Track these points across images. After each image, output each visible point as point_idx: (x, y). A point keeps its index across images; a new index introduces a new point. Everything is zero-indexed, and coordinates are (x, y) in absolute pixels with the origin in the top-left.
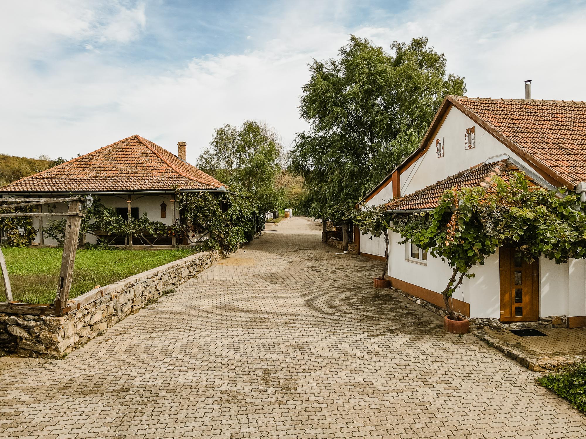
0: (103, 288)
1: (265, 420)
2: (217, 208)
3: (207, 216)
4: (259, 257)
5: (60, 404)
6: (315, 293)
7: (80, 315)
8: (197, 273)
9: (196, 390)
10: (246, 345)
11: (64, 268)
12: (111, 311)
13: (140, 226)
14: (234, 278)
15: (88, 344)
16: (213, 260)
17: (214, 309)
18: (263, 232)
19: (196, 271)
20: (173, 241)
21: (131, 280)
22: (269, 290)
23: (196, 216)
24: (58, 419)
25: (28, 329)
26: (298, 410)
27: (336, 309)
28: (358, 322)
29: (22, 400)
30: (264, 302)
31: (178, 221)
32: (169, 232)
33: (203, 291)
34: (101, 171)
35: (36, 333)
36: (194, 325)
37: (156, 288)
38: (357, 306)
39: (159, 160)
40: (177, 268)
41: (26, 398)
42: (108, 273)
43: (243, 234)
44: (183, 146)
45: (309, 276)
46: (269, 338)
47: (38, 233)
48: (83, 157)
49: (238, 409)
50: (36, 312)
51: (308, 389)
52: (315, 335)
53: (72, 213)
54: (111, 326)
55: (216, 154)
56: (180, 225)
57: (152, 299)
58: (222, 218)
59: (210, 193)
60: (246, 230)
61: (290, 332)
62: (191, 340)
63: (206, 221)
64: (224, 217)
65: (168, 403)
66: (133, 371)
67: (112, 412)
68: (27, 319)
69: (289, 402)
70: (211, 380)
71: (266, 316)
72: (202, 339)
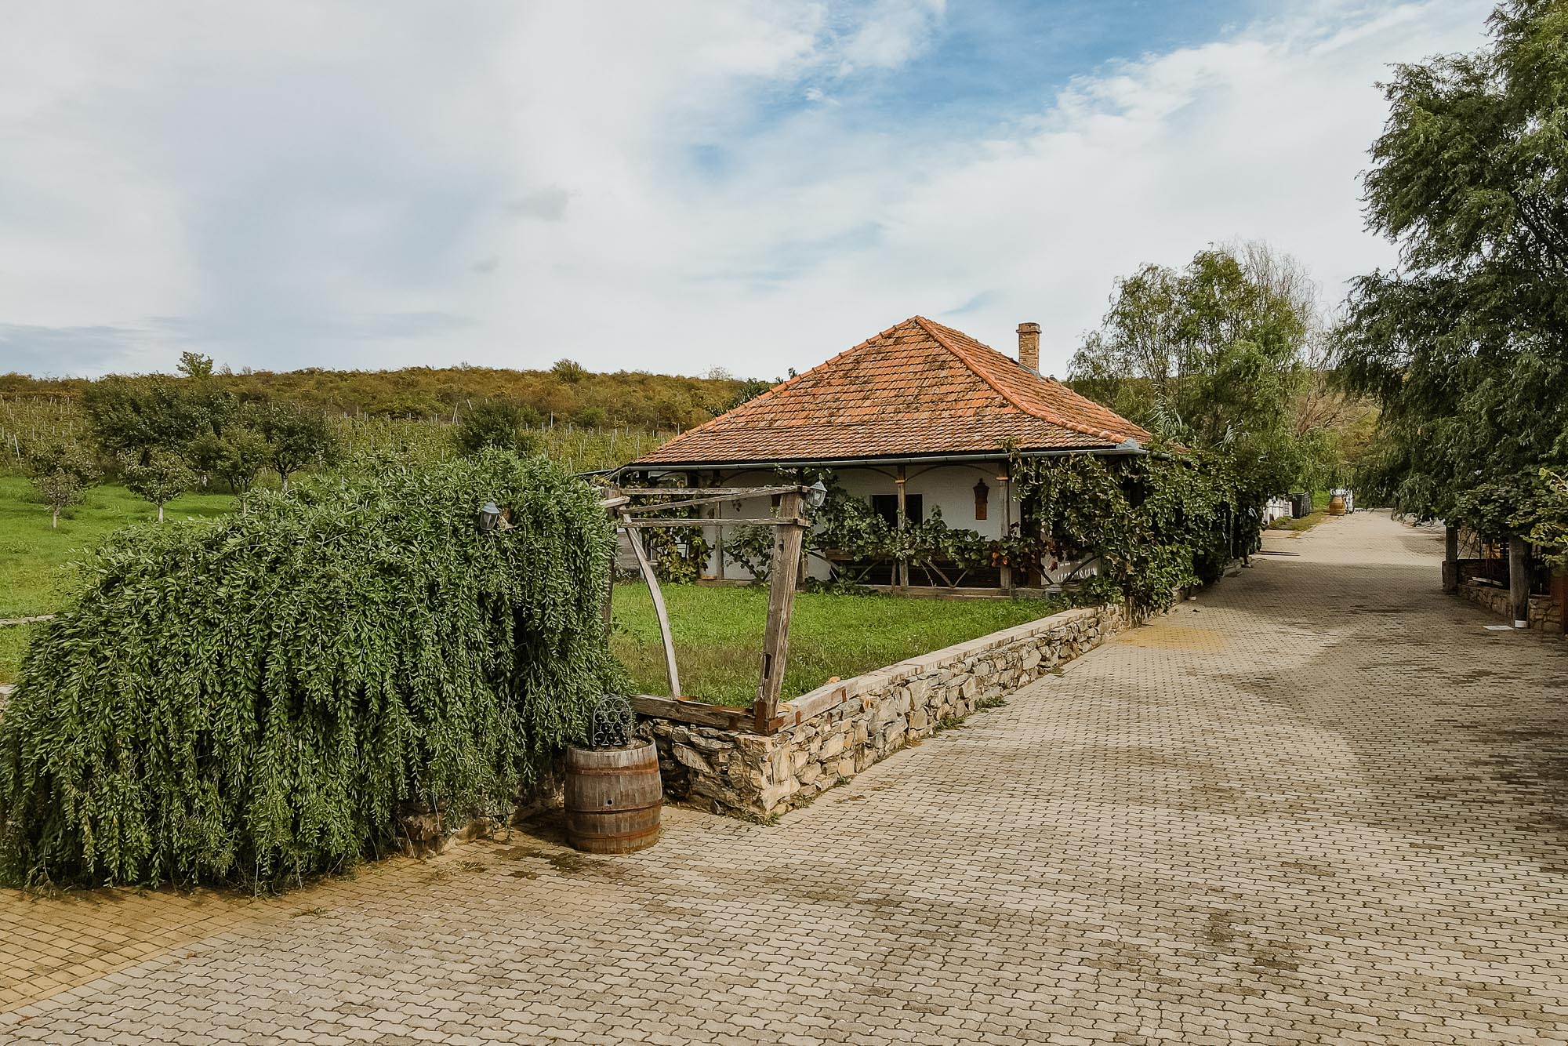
0: (845, 683)
1: (1204, 1020)
2: (1116, 496)
3: (1089, 518)
4: (1236, 628)
5: (770, 908)
6: (1393, 738)
7: (800, 737)
8: (1062, 661)
9: (1043, 929)
10: (1175, 848)
11: (772, 634)
12: (863, 734)
13: (924, 541)
14: (1159, 679)
15: (817, 801)
16: (1105, 629)
17: (1099, 754)
18: (1253, 556)
19: (1060, 657)
20: (1005, 579)
21: (904, 668)
22: (1254, 718)
23: (1060, 516)
24: (768, 935)
25: (708, 756)
26: (1294, 1016)
27: (1454, 786)
28: (1517, 828)
29: (702, 889)
30: (1235, 749)
31: (1017, 530)
32: (994, 555)
33: (1075, 708)
34: (839, 409)
35: (722, 764)
36: (1046, 786)
37: (961, 691)
38: (1526, 784)
39: (969, 376)
40: (1010, 646)
41: (710, 887)
42: (856, 651)
43: (1189, 564)
44: (1030, 333)
45: (1382, 689)
46: (1237, 840)
47: (714, 554)
48: (802, 379)
49: (1140, 985)
50: (721, 722)
51: (1330, 974)
52: (1373, 847)
53: (785, 520)
54: (862, 770)
55: (1119, 346)
56: (1020, 540)
57: (952, 716)
58: (1130, 522)
59: (1097, 456)
60: (1201, 552)
61: (1299, 831)
62: (1037, 820)
63: (1088, 528)
64: (1136, 519)
65: (979, 944)
66: (909, 868)
67: (865, 940)
68: (705, 734)
69: (1269, 995)
70: (1079, 914)
71: (1236, 785)
72: (1064, 821)
